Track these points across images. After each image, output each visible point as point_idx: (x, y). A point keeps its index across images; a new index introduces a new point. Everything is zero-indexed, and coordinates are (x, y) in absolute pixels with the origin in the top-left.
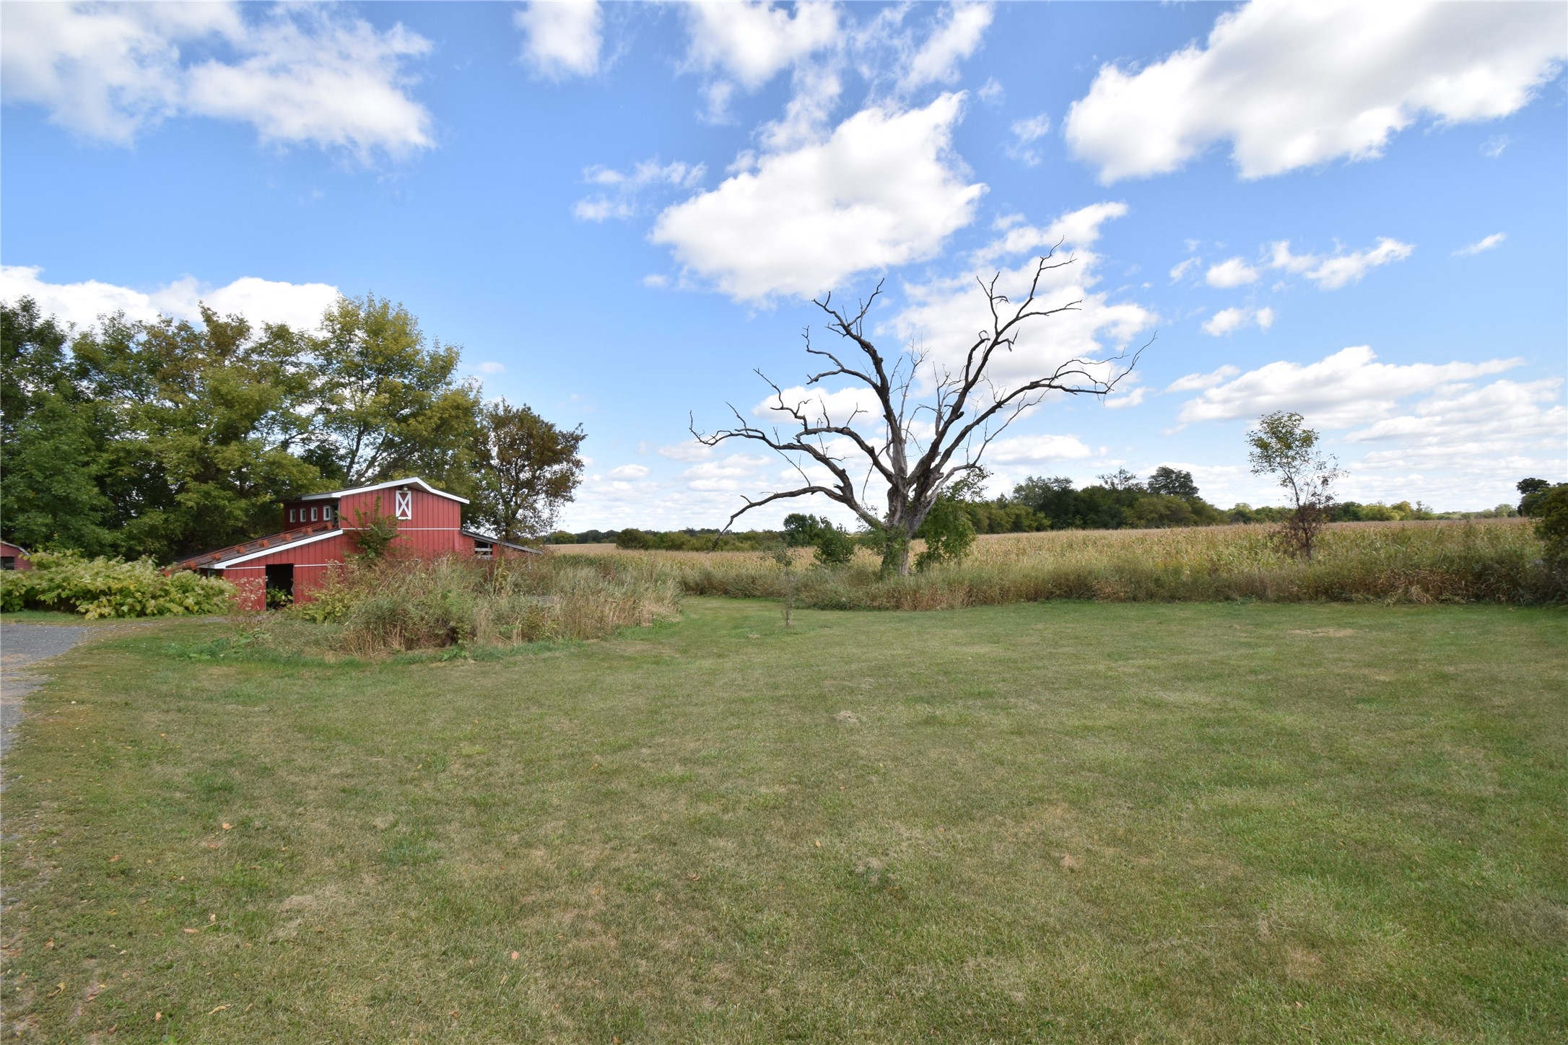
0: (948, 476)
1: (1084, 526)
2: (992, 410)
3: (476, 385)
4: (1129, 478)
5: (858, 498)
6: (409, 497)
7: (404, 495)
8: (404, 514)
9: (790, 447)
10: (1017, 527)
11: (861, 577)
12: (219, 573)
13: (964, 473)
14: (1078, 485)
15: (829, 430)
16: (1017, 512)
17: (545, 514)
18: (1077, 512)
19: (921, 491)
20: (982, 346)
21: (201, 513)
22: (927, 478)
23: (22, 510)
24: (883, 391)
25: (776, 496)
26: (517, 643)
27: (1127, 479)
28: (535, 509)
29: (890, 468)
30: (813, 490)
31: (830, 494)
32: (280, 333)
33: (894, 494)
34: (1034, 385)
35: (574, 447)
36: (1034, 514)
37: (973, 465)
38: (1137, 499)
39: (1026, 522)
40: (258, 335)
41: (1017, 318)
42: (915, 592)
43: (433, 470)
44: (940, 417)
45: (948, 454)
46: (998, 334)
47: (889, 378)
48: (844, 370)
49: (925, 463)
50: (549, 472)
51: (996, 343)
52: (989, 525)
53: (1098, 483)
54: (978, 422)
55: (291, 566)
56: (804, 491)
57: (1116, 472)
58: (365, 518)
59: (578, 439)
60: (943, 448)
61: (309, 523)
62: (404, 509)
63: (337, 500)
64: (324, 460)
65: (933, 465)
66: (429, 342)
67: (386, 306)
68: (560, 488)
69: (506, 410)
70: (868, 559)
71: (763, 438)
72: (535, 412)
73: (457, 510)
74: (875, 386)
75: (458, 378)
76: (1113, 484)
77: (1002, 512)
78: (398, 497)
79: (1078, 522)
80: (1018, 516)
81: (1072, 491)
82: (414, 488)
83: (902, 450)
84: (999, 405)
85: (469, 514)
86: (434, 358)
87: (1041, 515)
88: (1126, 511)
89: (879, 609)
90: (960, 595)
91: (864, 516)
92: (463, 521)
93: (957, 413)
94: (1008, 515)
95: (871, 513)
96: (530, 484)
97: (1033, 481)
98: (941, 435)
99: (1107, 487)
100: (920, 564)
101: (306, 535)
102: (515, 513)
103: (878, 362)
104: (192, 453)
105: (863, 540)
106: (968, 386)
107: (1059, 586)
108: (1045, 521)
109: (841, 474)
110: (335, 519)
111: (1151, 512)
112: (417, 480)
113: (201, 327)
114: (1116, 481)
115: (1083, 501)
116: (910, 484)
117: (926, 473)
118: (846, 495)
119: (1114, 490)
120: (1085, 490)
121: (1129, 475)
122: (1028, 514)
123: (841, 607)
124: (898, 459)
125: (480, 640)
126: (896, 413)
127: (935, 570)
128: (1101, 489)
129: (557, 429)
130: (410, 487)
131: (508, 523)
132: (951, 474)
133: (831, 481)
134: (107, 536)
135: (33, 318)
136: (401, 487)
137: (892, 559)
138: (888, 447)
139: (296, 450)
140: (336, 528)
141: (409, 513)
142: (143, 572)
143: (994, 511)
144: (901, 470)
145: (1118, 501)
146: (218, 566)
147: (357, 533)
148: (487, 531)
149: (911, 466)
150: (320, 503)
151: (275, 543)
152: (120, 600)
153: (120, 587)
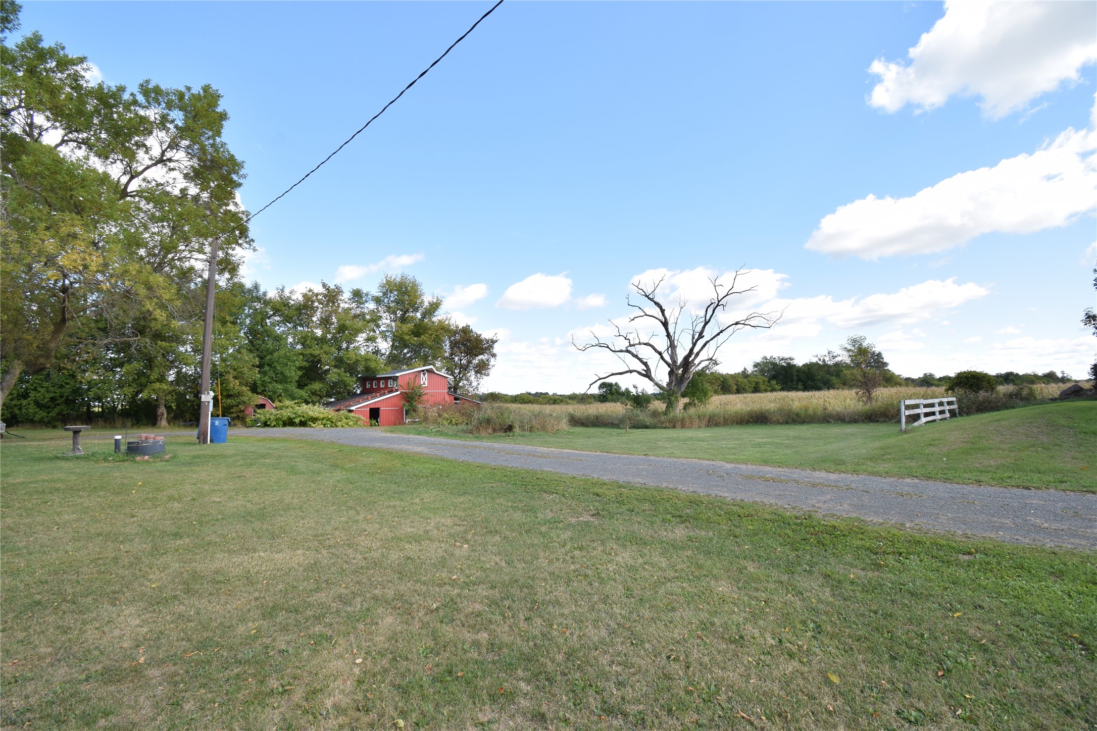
0: (698, 365)
1: (806, 389)
2: (718, 334)
3: (448, 317)
4: (836, 357)
5: (653, 375)
6: (426, 375)
7: (424, 374)
8: (424, 384)
9: (621, 351)
10: (756, 390)
11: (655, 414)
12: (353, 411)
13: (707, 362)
14: (799, 362)
15: (640, 344)
16: (756, 380)
17: (475, 383)
18: (799, 380)
19: (685, 372)
20: (712, 306)
22: (688, 366)
23: (271, 382)
24: (665, 324)
25: (613, 374)
27: (834, 357)
28: (469, 380)
29: (670, 361)
30: (631, 372)
31: (640, 373)
32: (358, 293)
33: (671, 373)
34: (737, 323)
35: (492, 347)
36: (769, 382)
37: (711, 359)
38: (842, 371)
39: (763, 387)
40: (346, 293)
41: (727, 295)
42: (682, 420)
44: (693, 338)
45: (698, 354)
46: (719, 301)
47: (668, 318)
48: (646, 315)
49: (686, 358)
50: (477, 360)
51: (718, 305)
52: (737, 390)
53: (814, 360)
54: (712, 339)
55: (378, 409)
56: (627, 372)
57: (826, 353)
58: (409, 386)
59: (494, 342)
60: (696, 350)
61: (384, 388)
62: (424, 380)
63: (397, 377)
65: (691, 359)
66: (427, 295)
68: (482, 368)
70: (660, 406)
71: (608, 347)
72: (472, 328)
73: (446, 382)
74: (661, 322)
75: (441, 313)
76: (824, 361)
77: (746, 380)
78: (422, 375)
79: (800, 387)
80: (757, 383)
81: (795, 365)
82: (428, 371)
83: (675, 351)
84: (722, 332)
86: (430, 303)
87: (774, 382)
88: (834, 380)
89: (665, 428)
90: (705, 422)
91: (657, 384)
93: (701, 336)
94: (750, 382)
95: (660, 383)
96: (466, 367)
97: (766, 359)
98: (694, 344)
99: (820, 363)
100: (685, 408)
101: (384, 394)
103: (663, 311)
105: (656, 396)
106: (706, 323)
107: (752, 417)
108: (776, 386)
109: (645, 364)
110: (397, 386)
111: (853, 380)
112: (431, 367)
114: (827, 359)
115: (804, 372)
116: (679, 368)
117: (687, 363)
118: (647, 374)
119: (825, 365)
120: (805, 365)
121: (835, 355)
122: (764, 381)
123: (647, 427)
124: (673, 356)
126: (672, 334)
127: (692, 411)
128: (816, 364)
129: (483, 337)
132: (700, 363)
133: (641, 367)
134: (303, 393)
135: (258, 291)
136: (423, 371)
137: (670, 405)
138: (668, 349)
140: (397, 390)
141: (426, 383)
142: (320, 410)
143: (740, 380)
144: (674, 362)
145: (828, 372)
146: (352, 408)
147: (406, 393)
149: (680, 360)
150: (386, 379)
151: (373, 398)
152: (324, 421)
153: (321, 416)
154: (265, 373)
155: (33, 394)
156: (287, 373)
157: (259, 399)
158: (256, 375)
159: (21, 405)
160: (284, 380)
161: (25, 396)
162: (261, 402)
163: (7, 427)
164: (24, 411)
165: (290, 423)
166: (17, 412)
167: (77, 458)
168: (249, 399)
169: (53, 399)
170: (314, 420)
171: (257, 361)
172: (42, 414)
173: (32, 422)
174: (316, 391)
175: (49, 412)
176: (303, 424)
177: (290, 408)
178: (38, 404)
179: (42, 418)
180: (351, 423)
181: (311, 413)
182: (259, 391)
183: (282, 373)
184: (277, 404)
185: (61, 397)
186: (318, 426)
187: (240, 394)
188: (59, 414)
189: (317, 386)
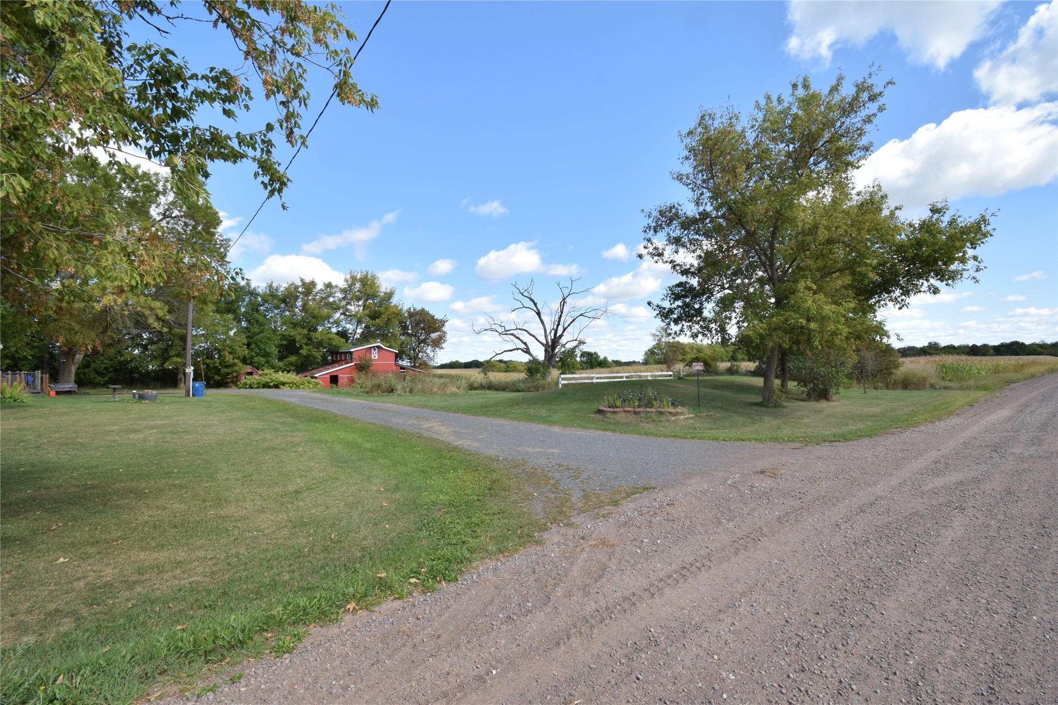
3: (401, 303)
5: (532, 352)
6: (377, 351)
7: (375, 350)
8: (374, 357)
12: (316, 378)
15: (517, 329)
17: (431, 355)
19: (554, 349)
21: (307, 357)
22: (554, 345)
23: (256, 356)
24: (539, 314)
25: (505, 351)
26: (408, 394)
28: (426, 353)
29: (543, 342)
30: (518, 349)
31: (523, 350)
32: (329, 286)
33: (546, 351)
35: (443, 325)
37: (575, 340)
40: (320, 286)
41: (569, 294)
43: (384, 338)
44: (555, 326)
46: (565, 299)
47: (539, 308)
48: (522, 307)
50: (434, 335)
55: (337, 376)
56: (514, 350)
58: (361, 359)
59: (445, 322)
60: (557, 336)
61: (341, 360)
62: (374, 355)
63: (352, 352)
64: (343, 334)
65: (556, 341)
66: (384, 287)
67: (367, 273)
68: (437, 344)
69: (414, 309)
71: (498, 331)
72: (426, 309)
73: (394, 355)
74: (535, 312)
75: (394, 301)
78: (373, 350)
82: (378, 347)
83: (547, 333)
84: (574, 320)
85: (398, 356)
86: (385, 293)
91: (534, 359)
92: (396, 358)
95: (538, 357)
96: (424, 341)
101: (342, 365)
102: (418, 355)
103: (535, 304)
104: (305, 335)
109: (525, 344)
110: (351, 358)
112: (379, 344)
113: (300, 283)
116: (549, 347)
117: (554, 343)
118: (527, 351)
124: (545, 337)
125: (399, 392)
126: (543, 320)
129: (436, 317)
130: (377, 347)
131: (414, 359)
133: (523, 346)
134: (281, 364)
136: (373, 347)
139: (334, 330)
140: (352, 362)
141: (376, 356)
142: (292, 377)
144: (546, 342)
146: (316, 375)
147: (359, 364)
148: (405, 363)
149: (550, 340)
150: (346, 353)
151: (332, 368)
152: (291, 385)
153: (289, 381)
154: (252, 350)
155: (93, 365)
156: (268, 350)
157: (249, 369)
158: (246, 352)
159: (85, 372)
160: (267, 355)
161: (88, 366)
162: (250, 371)
163: (78, 387)
164: (87, 376)
165: (266, 386)
166: (83, 377)
167: (115, 401)
168: (240, 369)
169: (106, 368)
170: (284, 384)
171: (245, 341)
172: (99, 378)
173: (94, 385)
174: (292, 362)
175: (103, 378)
176: (276, 386)
177: (270, 375)
178: (97, 372)
179: (100, 381)
180: (311, 386)
181: (282, 379)
182: (248, 362)
183: (264, 350)
184: (260, 372)
185: (112, 367)
186: (285, 390)
187: (234, 365)
188: (110, 378)
189: (293, 359)
